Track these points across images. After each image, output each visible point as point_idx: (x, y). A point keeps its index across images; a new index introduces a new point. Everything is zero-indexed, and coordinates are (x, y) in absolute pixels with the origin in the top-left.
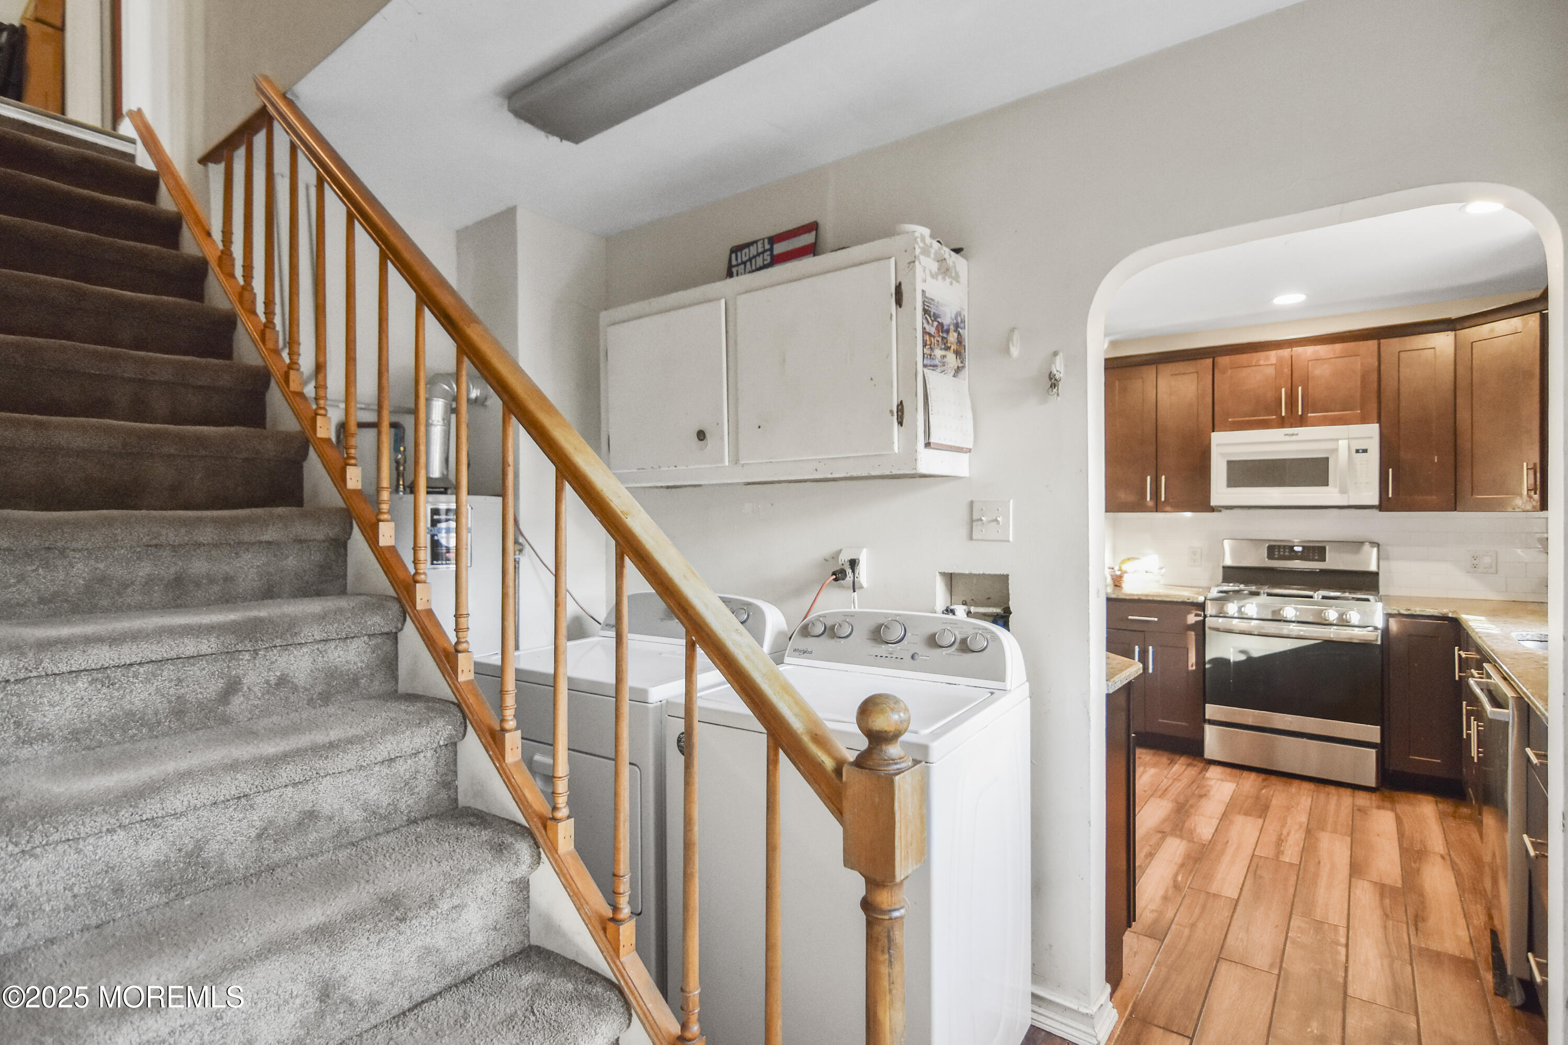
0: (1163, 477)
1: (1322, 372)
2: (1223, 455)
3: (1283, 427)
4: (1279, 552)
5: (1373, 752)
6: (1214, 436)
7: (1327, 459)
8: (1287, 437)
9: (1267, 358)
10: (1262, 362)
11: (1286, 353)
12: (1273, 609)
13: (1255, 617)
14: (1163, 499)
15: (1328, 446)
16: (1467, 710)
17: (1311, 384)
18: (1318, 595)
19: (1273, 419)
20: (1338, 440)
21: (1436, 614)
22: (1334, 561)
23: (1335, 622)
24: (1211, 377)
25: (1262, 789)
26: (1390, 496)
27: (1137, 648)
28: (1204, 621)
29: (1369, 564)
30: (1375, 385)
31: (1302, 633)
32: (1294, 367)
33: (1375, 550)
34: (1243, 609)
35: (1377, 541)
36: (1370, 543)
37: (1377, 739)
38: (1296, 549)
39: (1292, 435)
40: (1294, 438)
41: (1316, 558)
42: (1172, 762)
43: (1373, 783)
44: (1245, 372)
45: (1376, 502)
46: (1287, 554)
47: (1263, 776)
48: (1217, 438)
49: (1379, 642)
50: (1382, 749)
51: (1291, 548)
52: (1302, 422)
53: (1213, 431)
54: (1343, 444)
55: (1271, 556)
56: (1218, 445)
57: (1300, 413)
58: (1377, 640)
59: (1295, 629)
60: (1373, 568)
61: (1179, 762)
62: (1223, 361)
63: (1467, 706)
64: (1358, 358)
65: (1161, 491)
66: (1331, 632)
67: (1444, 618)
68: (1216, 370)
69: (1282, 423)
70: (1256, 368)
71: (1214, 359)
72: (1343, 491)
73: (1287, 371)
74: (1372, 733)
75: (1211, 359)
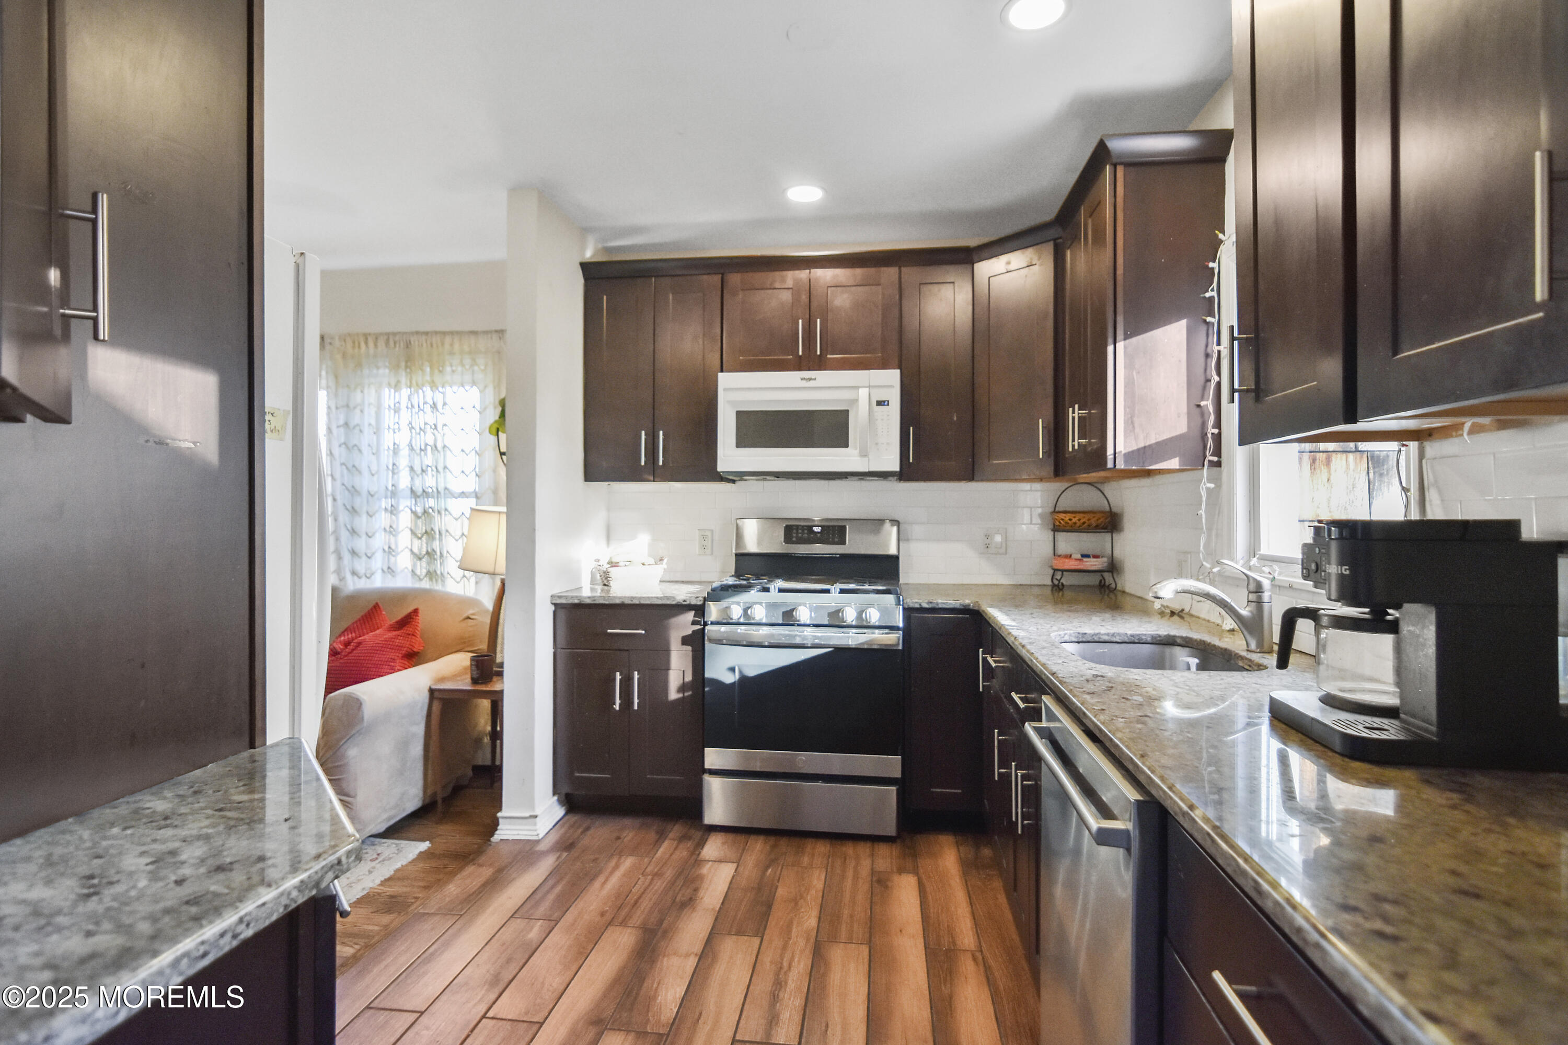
0: (661, 433)
1: (841, 301)
2: (732, 403)
3: (800, 369)
4: (797, 533)
5: (893, 789)
6: (721, 376)
7: (847, 412)
8: (804, 382)
9: (783, 280)
10: (777, 285)
11: (803, 274)
12: (785, 609)
13: (764, 621)
14: (661, 463)
15: (847, 395)
16: (999, 741)
17: (830, 316)
18: (836, 588)
19: (790, 359)
20: (857, 388)
21: (958, 606)
22: (856, 544)
23: (854, 623)
24: (719, 301)
25: (767, 867)
26: (911, 461)
27: (618, 676)
28: (703, 629)
29: (887, 546)
30: (896, 324)
31: (817, 641)
32: (813, 292)
33: (895, 529)
34: (749, 612)
35: (896, 519)
36: (890, 520)
37: (897, 773)
38: (815, 529)
39: (810, 379)
40: (812, 383)
41: (836, 540)
42: (662, 836)
43: (891, 830)
44: (759, 296)
45: (896, 467)
46: (806, 536)
47: (772, 840)
48: (725, 380)
49: (900, 647)
50: (903, 784)
51: (810, 528)
52: (819, 364)
53: (722, 371)
54: (863, 393)
55: (788, 539)
56: (725, 390)
57: (818, 353)
58: (898, 644)
59: (809, 635)
60: (893, 551)
61: (671, 835)
62: (735, 279)
63: (999, 735)
64: (880, 287)
65: (658, 452)
66: (849, 637)
67: (965, 610)
68: (725, 292)
69: (799, 364)
70: (771, 291)
71: (723, 274)
72: (864, 454)
73: (804, 297)
74: (892, 765)
75: (720, 276)
